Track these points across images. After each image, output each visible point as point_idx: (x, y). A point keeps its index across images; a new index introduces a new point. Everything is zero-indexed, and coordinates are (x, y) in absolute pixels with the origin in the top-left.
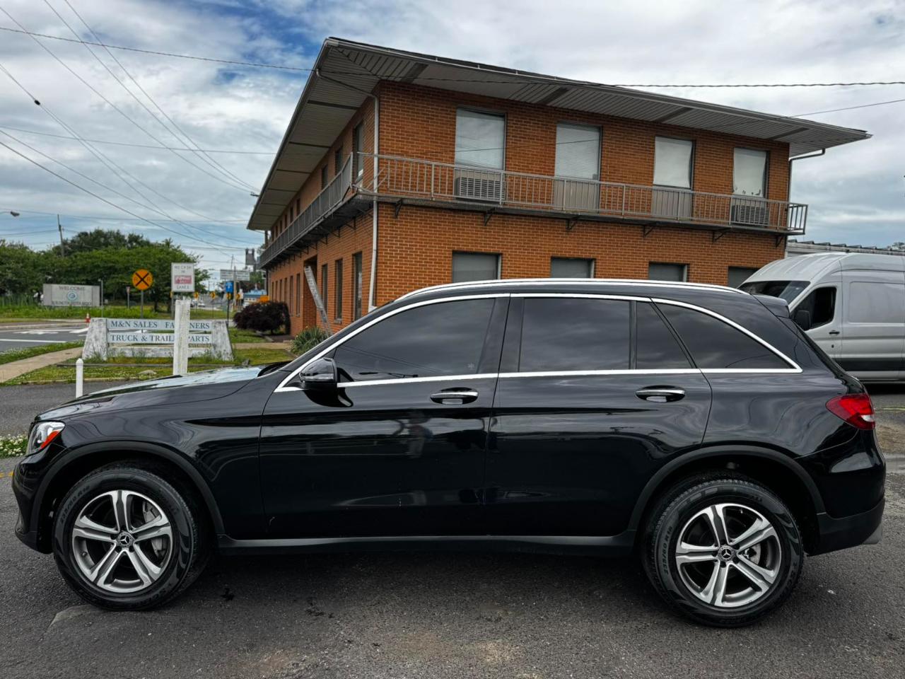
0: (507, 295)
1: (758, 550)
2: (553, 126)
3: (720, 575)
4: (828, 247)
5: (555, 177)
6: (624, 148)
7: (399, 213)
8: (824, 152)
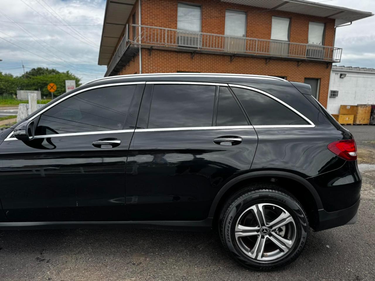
0: (144, 83)
1: (284, 229)
2: (224, 11)
3: (261, 243)
4: (351, 68)
5: (225, 36)
6: (257, 22)
7: (151, 53)
8: (351, 23)
